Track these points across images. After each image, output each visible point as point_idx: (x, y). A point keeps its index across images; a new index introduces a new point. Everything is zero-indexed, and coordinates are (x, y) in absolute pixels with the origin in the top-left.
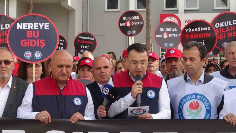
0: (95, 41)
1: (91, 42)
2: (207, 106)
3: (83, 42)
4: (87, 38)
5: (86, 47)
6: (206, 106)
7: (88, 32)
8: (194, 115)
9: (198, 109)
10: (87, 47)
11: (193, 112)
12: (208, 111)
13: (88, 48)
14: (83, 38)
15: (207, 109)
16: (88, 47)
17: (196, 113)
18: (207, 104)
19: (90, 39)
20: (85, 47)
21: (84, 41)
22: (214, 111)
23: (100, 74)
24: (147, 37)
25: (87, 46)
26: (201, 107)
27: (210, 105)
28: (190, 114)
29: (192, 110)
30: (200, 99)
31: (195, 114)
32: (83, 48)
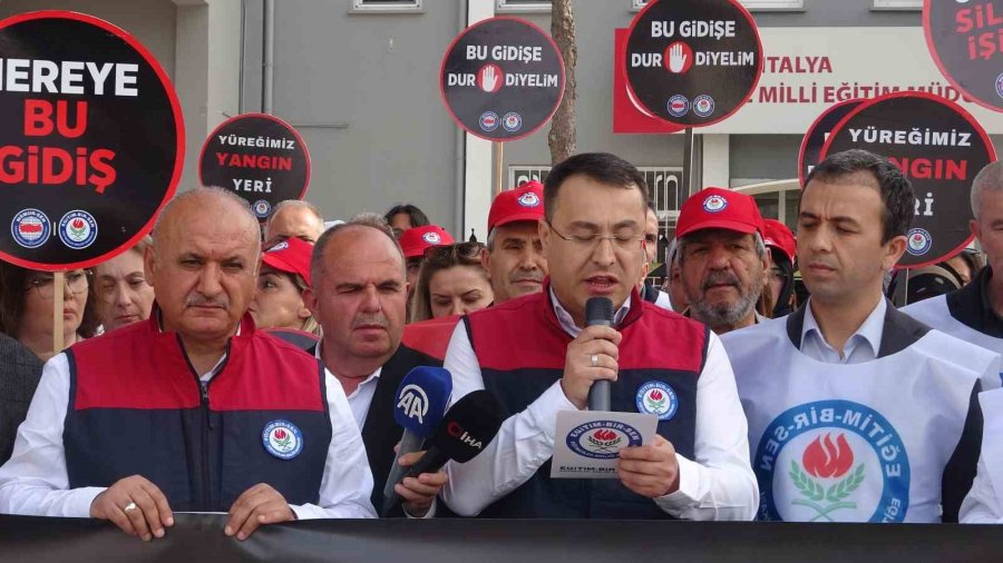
0: (299, 155)
1: (282, 159)
2: (890, 463)
3: (242, 162)
4: (260, 142)
5: (258, 186)
6: (883, 463)
7: (269, 113)
8: (824, 503)
9: (845, 477)
10: (265, 187)
11: (820, 490)
12: (897, 488)
13: (268, 190)
14: (242, 141)
15: (889, 474)
16: (269, 183)
17: (835, 494)
18: (891, 452)
19: (275, 144)
20: (252, 187)
21: (246, 158)
22: (925, 485)
23: (355, 319)
24: (553, 138)
25: (264, 181)
26: (861, 468)
27: (902, 458)
28: (807, 498)
29: (818, 480)
31: (830, 498)
32: (246, 189)
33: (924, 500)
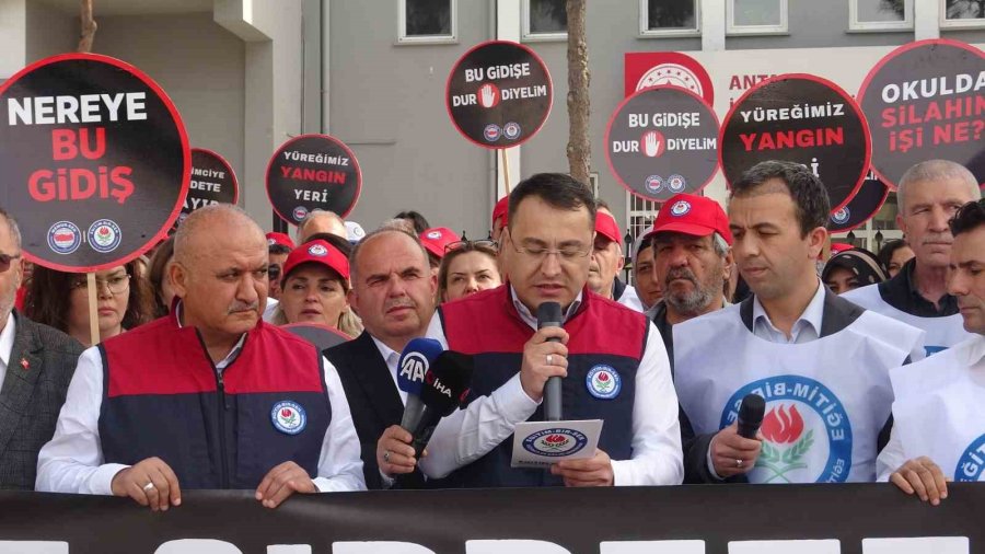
0: (352, 171)
1: (337, 174)
2: (835, 428)
3: (303, 175)
4: (319, 159)
5: (316, 196)
6: (829, 428)
7: (327, 134)
8: (780, 465)
9: (797, 442)
10: (321, 198)
11: (776, 452)
12: (840, 449)
13: (324, 200)
14: (304, 157)
15: (835, 438)
16: (325, 194)
17: (789, 457)
18: (836, 419)
19: (332, 161)
20: (311, 197)
21: (306, 172)
22: (865, 447)
23: (384, 303)
24: (571, 149)
25: (321, 192)
26: (811, 432)
27: (846, 425)
28: (766, 461)
29: (775, 446)
30: (804, 400)
31: (785, 461)
32: (305, 198)
33: (863, 460)
